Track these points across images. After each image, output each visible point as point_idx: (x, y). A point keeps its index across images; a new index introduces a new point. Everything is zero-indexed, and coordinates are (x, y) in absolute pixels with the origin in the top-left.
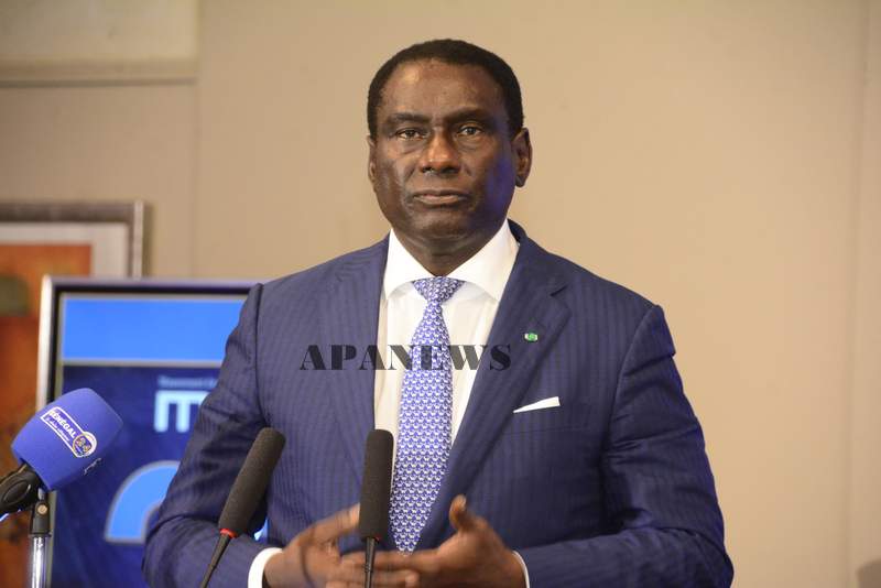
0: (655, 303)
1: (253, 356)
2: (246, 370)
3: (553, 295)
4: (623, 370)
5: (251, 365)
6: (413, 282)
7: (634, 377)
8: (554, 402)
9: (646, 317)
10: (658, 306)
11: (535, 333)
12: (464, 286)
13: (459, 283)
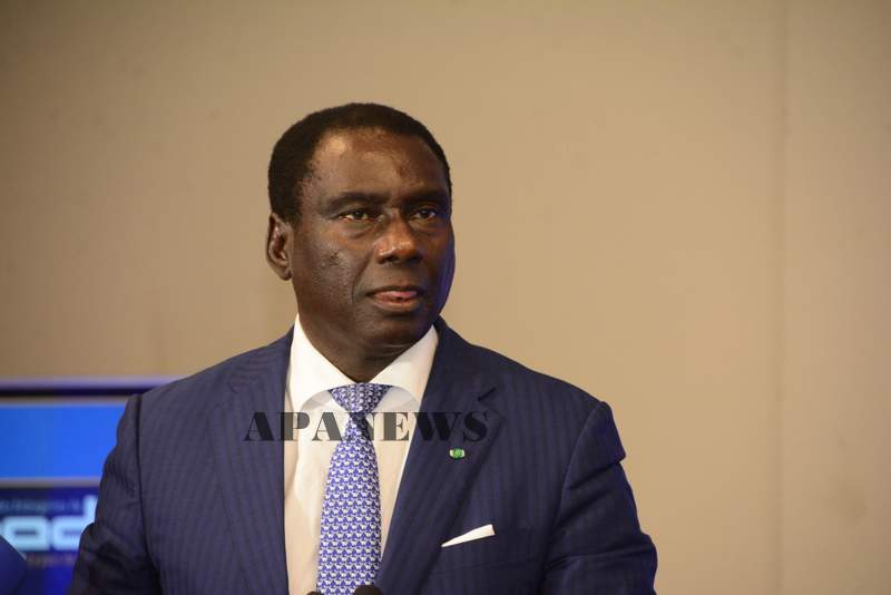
0: (601, 400)
1: (136, 489)
2: (129, 506)
3: (479, 399)
4: (566, 485)
5: (136, 500)
6: (330, 391)
7: (579, 491)
8: (486, 531)
9: (589, 419)
10: (604, 403)
11: (461, 448)
12: (390, 391)
13: (385, 389)
